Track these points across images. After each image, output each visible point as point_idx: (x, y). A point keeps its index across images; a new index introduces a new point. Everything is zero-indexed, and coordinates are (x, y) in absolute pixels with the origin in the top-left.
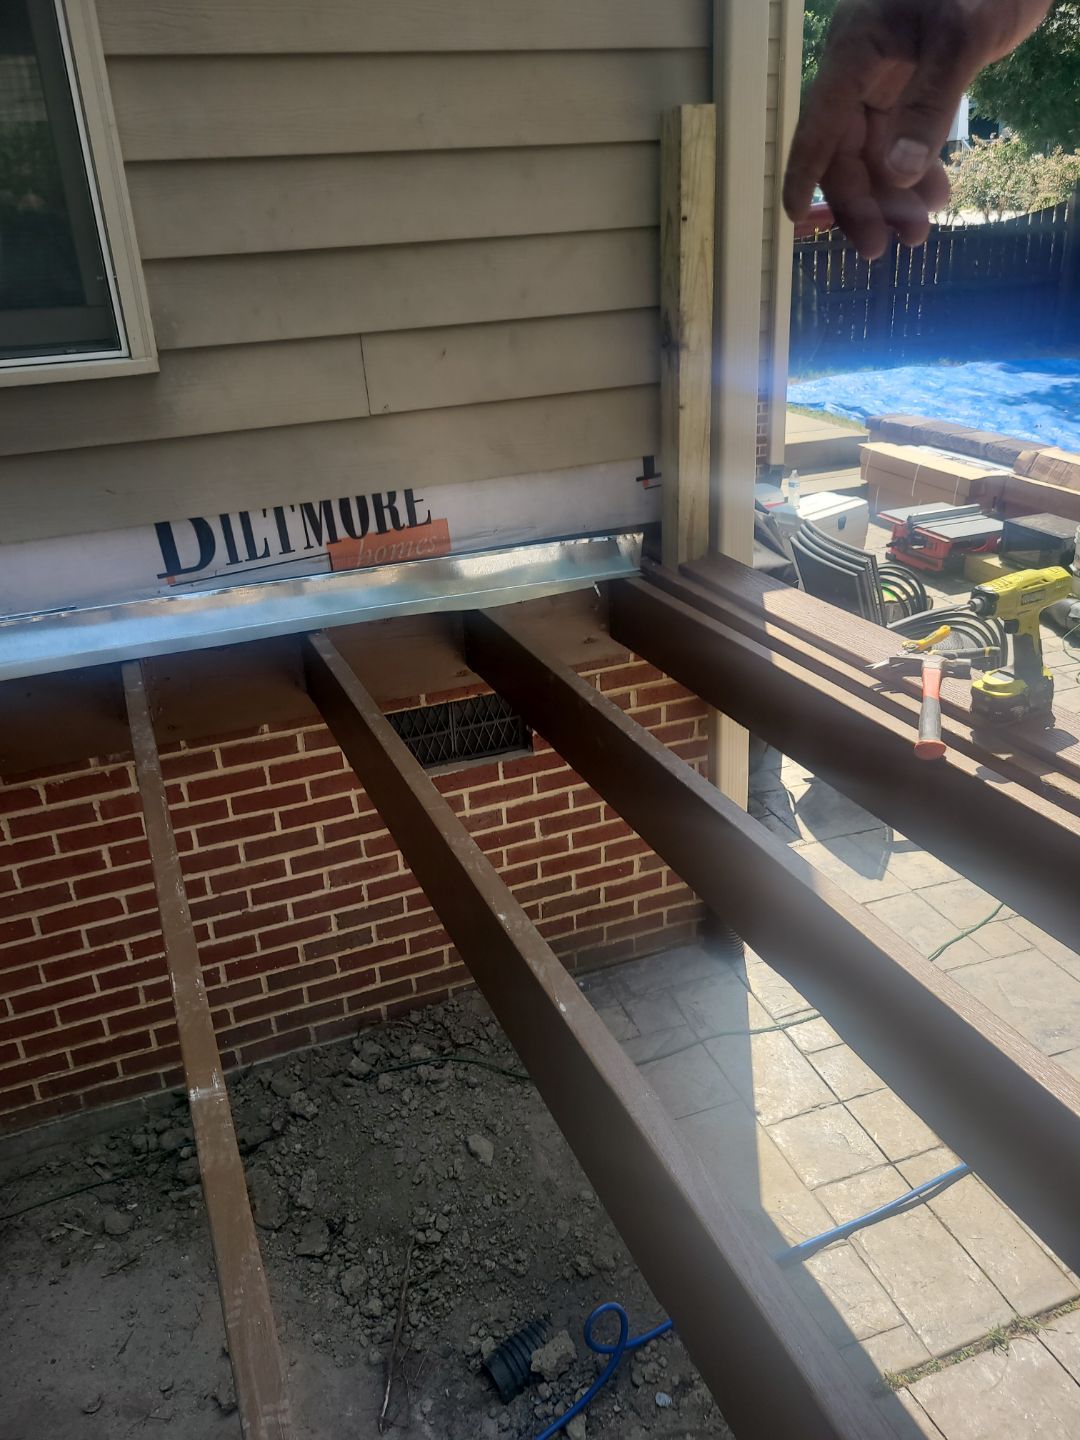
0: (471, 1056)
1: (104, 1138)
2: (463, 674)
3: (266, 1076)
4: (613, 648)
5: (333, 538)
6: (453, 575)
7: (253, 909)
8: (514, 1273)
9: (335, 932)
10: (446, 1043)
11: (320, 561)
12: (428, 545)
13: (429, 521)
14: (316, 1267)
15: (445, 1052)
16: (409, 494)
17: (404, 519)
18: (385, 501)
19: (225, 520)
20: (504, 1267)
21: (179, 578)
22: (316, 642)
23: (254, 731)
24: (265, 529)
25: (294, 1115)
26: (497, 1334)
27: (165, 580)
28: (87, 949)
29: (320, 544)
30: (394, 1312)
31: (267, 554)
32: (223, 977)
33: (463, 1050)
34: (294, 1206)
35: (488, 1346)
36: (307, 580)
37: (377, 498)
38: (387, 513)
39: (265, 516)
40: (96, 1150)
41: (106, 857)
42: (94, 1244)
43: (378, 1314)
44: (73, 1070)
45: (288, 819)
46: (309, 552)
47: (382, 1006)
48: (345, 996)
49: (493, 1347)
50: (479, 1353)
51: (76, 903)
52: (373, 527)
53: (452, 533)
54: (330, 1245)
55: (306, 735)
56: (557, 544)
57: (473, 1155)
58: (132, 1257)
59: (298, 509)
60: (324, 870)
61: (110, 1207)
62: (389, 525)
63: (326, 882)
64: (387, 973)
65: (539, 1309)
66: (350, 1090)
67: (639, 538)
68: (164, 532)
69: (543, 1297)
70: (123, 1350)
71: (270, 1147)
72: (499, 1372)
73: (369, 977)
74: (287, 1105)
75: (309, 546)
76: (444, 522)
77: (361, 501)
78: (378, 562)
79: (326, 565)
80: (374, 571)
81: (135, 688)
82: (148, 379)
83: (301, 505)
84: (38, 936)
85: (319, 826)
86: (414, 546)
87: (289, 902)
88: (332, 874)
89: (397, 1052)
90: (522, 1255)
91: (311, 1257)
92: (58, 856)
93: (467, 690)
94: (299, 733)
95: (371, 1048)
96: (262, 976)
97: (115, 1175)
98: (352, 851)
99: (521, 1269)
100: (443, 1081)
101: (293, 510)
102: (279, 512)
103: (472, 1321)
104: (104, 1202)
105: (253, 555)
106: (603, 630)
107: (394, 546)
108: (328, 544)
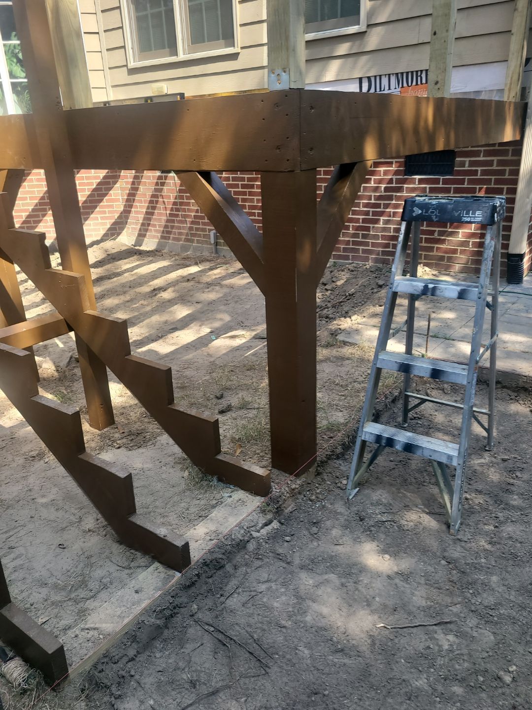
5: (403, 87)
7: (362, 209)
9: (381, 225)
16: (426, 71)
17: (424, 81)
18: (419, 74)
19: (375, 77)
24: (385, 81)
29: (399, 88)
31: (384, 90)
32: (351, 229)
37: (417, 72)
38: (419, 78)
39: (386, 77)
46: (395, 90)
47: (391, 258)
48: (381, 249)
52: (414, 83)
59: (394, 75)
62: (419, 83)
63: (382, 206)
64: (394, 246)
68: (361, 79)
73: (388, 245)
77: (412, 73)
82: (363, 33)
83: (396, 73)
85: (383, 186)
86: (426, 91)
87: (371, 210)
88: (384, 204)
96: (361, 233)
102: (389, 76)
105: (380, 90)
107: (420, 90)
108: (401, 88)
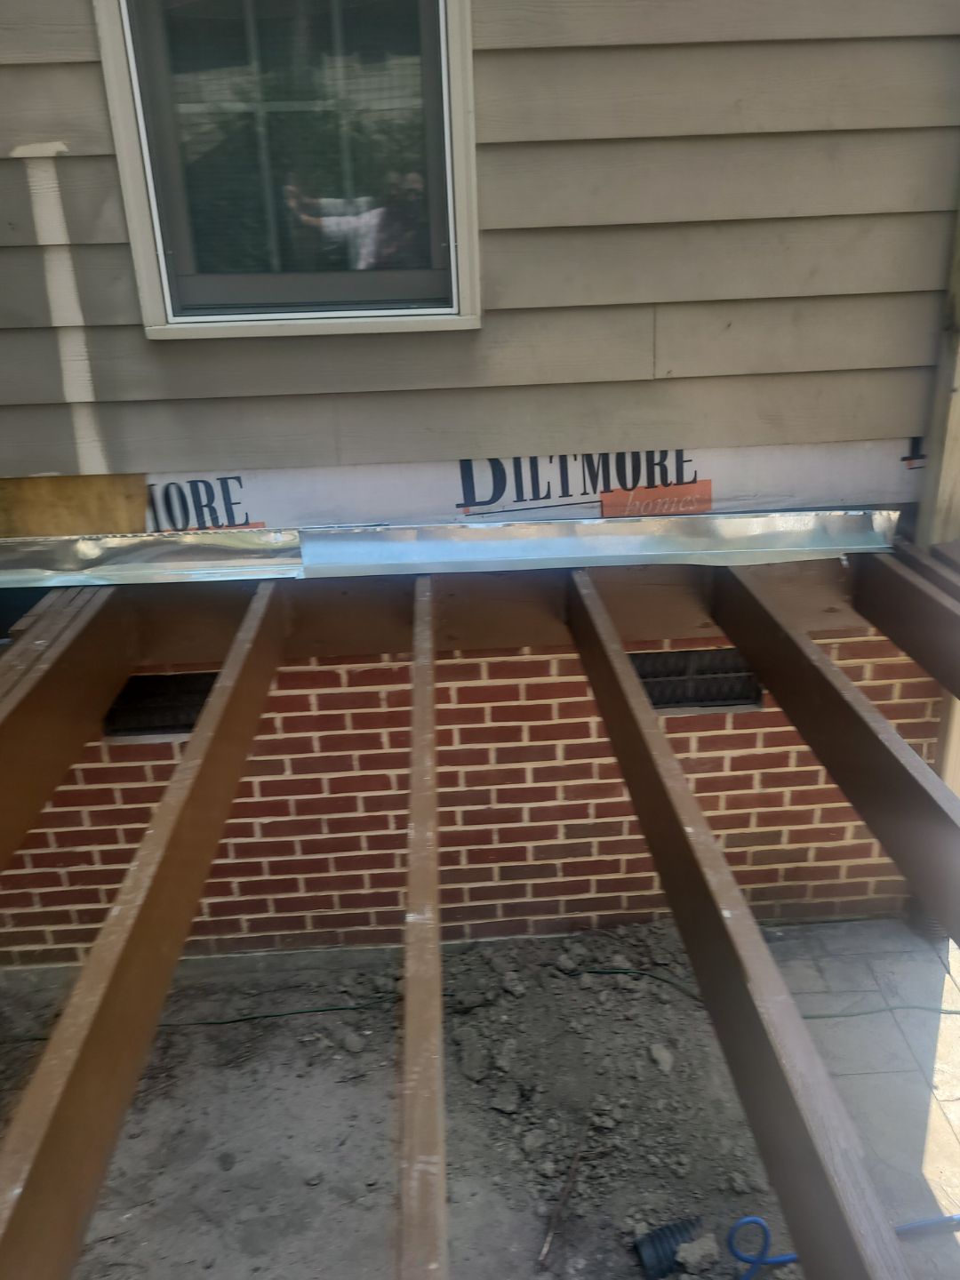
0: (665, 975)
1: (354, 973)
2: (705, 626)
3: (488, 952)
4: (855, 620)
5: (607, 488)
6: (710, 533)
7: (496, 806)
8: (674, 1173)
9: (561, 840)
10: (645, 960)
11: (593, 507)
12: (691, 503)
13: (694, 481)
14: (504, 1121)
15: (643, 967)
16: (679, 454)
17: (672, 477)
18: (657, 459)
19: (517, 463)
20: (666, 1166)
21: (473, 509)
22: (578, 578)
23: (515, 651)
24: (549, 474)
25: (507, 991)
26: (652, 1221)
27: (461, 509)
28: (360, 813)
29: (595, 492)
30: (564, 1178)
31: (548, 496)
32: (464, 860)
33: (660, 969)
34: (493, 1066)
35: (642, 1229)
36: (579, 523)
37: (650, 455)
38: (657, 469)
39: (551, 462)
40: (347, 980)
41: (385, 739)
42: (334, 1054)
43: (550, 1173)
44: (338, 911)
45: (536, 733)
46: (585, 498)
47: (593, 915)
48: (563, 898)
49: (647, 1231)
50: (631, 1233)
51: (357, 773)
53: (714, 495)
54: (519, 1106)
55: (561, 662)
56: (813, 513)
57: (654, 1062)
58: (361, 1072)
59: (580, 458)
60: (559, 784)
61: (349, 1029)
62: (658, 481)
63: (560, 794)
64: (602, 886)
65: (692, 1210)
66: (555, 980)
67: (895, 515)
68: (466, 467)
69: (698, 1201)
70: (342, 1144)
71: (481, 1012)
72: (647, 1253)
73: (584, 887)
74: (501, 981)
75: (585, 493)
76: (709, 482)
77: (636, 456)
78: (644, 514)
79: (597, 512)
80: (639, 521)
81: (424, 598)
82: (470, 335)
83: (583, 455)
84: (325, 795)
85: (560, 744)
86: (679, 502)
87: (526, 806)
88: (566, 788)
89: (601, 959)
90: (684, 1159)
91: (501, 1112)
92: (349, 731)
93: (708, 641)
94: (554, 659)
95: (579, 950)
96: (495, 866)
97: (359, 1004)
98: (585, 771)
99: (682, 1171)
100: (636, 992)
101: (576, 459)
102: (563, 459)
103: (632, 1205)
104: (347, 1024)
105: (536, 496)
106: (846, 601)
107: (659, 500)
108: (602, 492)
